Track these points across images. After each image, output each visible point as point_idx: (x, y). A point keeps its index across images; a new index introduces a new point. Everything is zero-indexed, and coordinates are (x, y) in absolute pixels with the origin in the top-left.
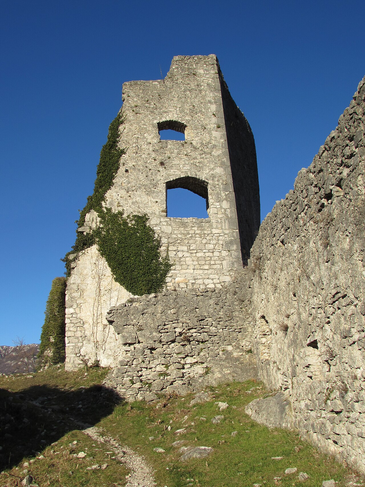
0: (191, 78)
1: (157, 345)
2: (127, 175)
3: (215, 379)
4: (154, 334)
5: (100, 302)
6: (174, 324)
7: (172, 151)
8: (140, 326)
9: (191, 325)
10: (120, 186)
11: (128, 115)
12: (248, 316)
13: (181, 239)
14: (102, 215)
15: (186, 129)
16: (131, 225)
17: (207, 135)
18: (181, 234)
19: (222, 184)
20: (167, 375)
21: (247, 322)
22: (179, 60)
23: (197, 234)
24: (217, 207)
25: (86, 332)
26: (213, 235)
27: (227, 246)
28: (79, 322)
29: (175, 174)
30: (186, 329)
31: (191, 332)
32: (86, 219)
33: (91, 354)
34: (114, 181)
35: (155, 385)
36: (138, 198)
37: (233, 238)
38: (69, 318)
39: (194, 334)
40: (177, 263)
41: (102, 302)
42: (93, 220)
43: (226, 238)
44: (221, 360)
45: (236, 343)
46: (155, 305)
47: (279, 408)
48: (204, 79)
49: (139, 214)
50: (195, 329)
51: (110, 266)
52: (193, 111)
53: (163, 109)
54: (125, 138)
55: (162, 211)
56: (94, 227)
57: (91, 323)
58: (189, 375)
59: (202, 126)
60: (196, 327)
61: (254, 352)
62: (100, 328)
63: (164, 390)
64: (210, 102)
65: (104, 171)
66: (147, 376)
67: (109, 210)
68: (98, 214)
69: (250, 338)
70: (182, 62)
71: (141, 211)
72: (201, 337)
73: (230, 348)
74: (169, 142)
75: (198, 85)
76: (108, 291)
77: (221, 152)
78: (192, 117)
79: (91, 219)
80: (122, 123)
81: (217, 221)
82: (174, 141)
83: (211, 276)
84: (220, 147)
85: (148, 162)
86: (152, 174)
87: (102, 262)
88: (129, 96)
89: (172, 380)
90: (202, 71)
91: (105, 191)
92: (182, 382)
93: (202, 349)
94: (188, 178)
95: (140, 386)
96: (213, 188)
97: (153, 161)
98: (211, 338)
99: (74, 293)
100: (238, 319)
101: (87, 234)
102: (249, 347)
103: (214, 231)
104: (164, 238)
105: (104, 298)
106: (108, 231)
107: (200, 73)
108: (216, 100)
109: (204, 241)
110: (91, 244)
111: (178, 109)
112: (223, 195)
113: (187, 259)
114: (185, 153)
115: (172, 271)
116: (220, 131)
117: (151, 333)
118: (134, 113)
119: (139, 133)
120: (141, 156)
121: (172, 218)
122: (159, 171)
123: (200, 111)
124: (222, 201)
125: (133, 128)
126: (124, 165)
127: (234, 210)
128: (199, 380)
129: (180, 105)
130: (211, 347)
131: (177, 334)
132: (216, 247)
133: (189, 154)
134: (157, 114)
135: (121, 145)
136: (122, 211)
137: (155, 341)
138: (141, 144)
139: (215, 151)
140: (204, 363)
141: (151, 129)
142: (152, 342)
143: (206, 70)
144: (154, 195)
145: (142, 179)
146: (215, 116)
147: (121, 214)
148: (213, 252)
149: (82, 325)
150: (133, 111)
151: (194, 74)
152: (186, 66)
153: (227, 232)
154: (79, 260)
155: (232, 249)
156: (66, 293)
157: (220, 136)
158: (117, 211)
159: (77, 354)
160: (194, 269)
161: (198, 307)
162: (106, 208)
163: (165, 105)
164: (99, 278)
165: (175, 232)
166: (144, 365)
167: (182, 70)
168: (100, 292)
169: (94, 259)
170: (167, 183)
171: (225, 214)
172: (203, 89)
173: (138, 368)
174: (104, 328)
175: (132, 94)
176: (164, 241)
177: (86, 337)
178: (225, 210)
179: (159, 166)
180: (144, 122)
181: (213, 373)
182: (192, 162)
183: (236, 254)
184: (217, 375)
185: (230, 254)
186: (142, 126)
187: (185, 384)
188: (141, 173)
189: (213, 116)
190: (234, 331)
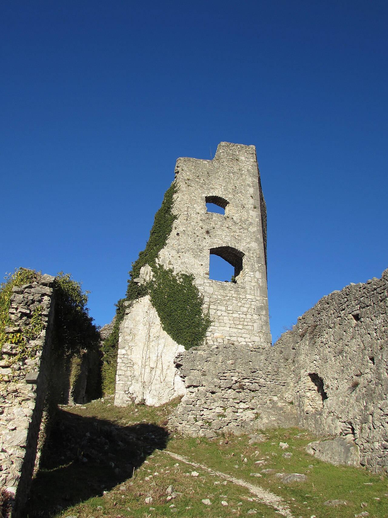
0: (235, 162)
1: (216, 389)
2: (178, 238)
3: (264, 424)
4: (215, 380)
5: (149, 346)
6: (232, 373)
7: (216, 222)
8: (203, 371)
9: (245, 376)
10: (171, 246)
11: (181, 186)
12: (291, 373)
13: (221, 300)
14: (155, 270)
15: (228, 205)
16: (179, 282)
17: (245, 213)
18: (221, 295)
19: (256, 257)
20: (224, 416)
21: (290, 378)
22: (225, 146)
23: (234, 297)
24: (252, 276)
25: (135, 373)
26: (247, 300)
27: (258, 311)
28: (130, 363)
29: (218, 243)
30: (242, 378)
31: (245, 381)
32: (141, 271)
33: (139, 393)
34: (167, 242)
35: (215, 424)
36: (186, 259)
37: (263, 305)
38: (121, 358)
39: (247, 384)
40: (216, 320)
41: (151, 347)
42: (147, 274)
43: (258, 304)
44: (269, 408)
45: (281, 395)
46: (216, 355)
47: (343, 449)
48: (245, 165)
49: (187, 274)
50: (248, 379)
51: (159, 316)
52: (235, 190)
53: (211, 185)
54: (178, 206)
55: (206, 273)
56: (148, 279)
57: (140, 365)
58: (242, 418)
59: (242, 205)
60: (249, 377)
61: (295, 404)
62: (147, 370)
63: (221, 429)
64: (249, 185)
65: (159, 232)
66: (207, 416)
67: (161, 266)
68: (151, 268)
69: (292, 392)
70: (228, 148)
71: (188, 271)
72: (252, 387)
73: (275, 398)
74: (214, 214)
75: (240, 170)
76: (156, 338)
77: (256, 230)
78: (234, 196)
79: (146, 272)
80: (176, 192)
81: (251, 288)
82: (219, 214)
83: (244, 335)
84: (256, 225)
85: (196, 229)
86: (199, 240)
87: (153, 311)
88: (183, 170)
89: (228, 421)
90: (243, 158)
91: (159, 250)
92: (237, 424)
93: (253, 397)
94: (228, 248)
95: (202, 424)
96: (249, 260)
97: (200, 229)
98: (260, 388)
99: (126, 336)
100: (283, 374)
101: (141, 285)
102: (291, 399)
103: (248, 296)
104: (206, 297)
105: (153, 344)
106: (159, 285)
107: (242, 160)
108: (254, 184)
109: (240, 304)
110: (144, 295)
111: (223, 187)
112: (256, 266)
113: (225, 318)
114: (227, 226)
115: (212, 327)
116: (256, 212)
117: (213, 379)
118: (186, 185)
119: (190, 203)
120: (190, 223)
121: (214, 281)
122: (205, 238)
123: (241, 192)
124: (256, 272)
125: (185, 198)
126: (176, 229)
127: (265, 280)
128: (250, 423)
129: (225, 184)
130: (260, 396)
131: (233, 382)
132: (249, 310)
133: (230, 227)
134: (205, 189)
135: (174, 212)
136: (172, 268)
137: (215, 386)
138: (191, 213)
139: (251, 227)
140: (254, 409)
141: (199, 201)
142: (213, 387)
143: (246, 157)
144: (200, 258)
145: (190, 243)
146: (253, 198)
147: (171, 271)
148: (246, 315)
149: (132, 366)
150: (186, 183)
151: (237, 160)
152: (231, 152)
153: (258, 298)
154: (133, 307)
155: (262, 314)
156: (119, 335)
157: (255, 215)
158: (168, 269)
159: (126, 391)
160: (230, 327)
161: (251, 361)
162: (159, 264)
163: (212, 183)
164: (149, 325)
165: (216, 293)
166: (206, 406)
167: (228, 155)
168: (149, 338)
169: (146, 308)
170: (211, 250)
171: (257, 283)
172: (244, 173)
173: (201, 408)
174: (151, 371)
175: (185, 168)
176: (206, 299)
177: (135, 377)
178: (258, 280)
179: (205, 234)
180: (195, 194)
181: (262, 418)
182: (232, 234)
183: (265, 318)
184: (265, 421)
185: (260, 318)
186: (193, 198)
187: (238, 426)
188: (189, 238)
189: (251, 198)
190: (279, 384)
